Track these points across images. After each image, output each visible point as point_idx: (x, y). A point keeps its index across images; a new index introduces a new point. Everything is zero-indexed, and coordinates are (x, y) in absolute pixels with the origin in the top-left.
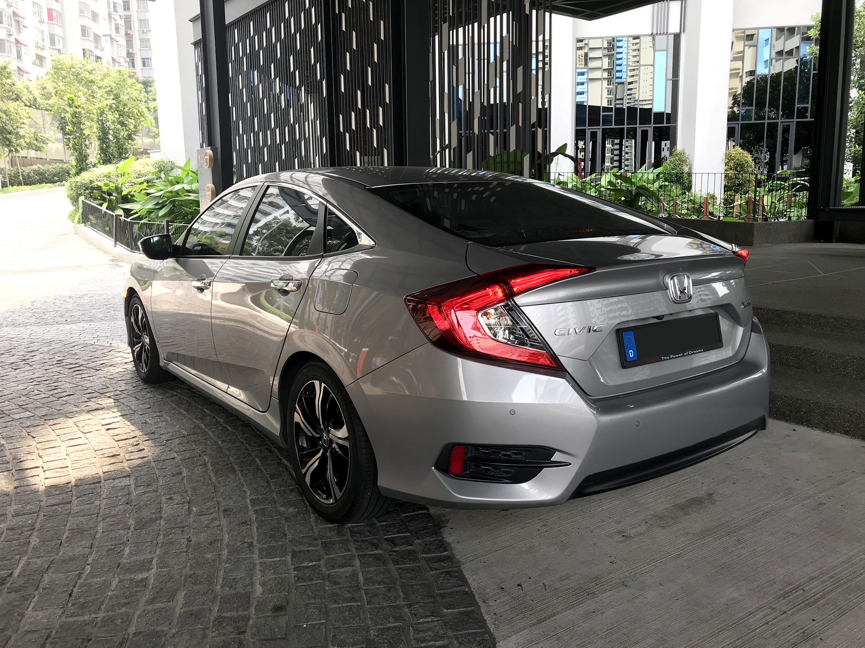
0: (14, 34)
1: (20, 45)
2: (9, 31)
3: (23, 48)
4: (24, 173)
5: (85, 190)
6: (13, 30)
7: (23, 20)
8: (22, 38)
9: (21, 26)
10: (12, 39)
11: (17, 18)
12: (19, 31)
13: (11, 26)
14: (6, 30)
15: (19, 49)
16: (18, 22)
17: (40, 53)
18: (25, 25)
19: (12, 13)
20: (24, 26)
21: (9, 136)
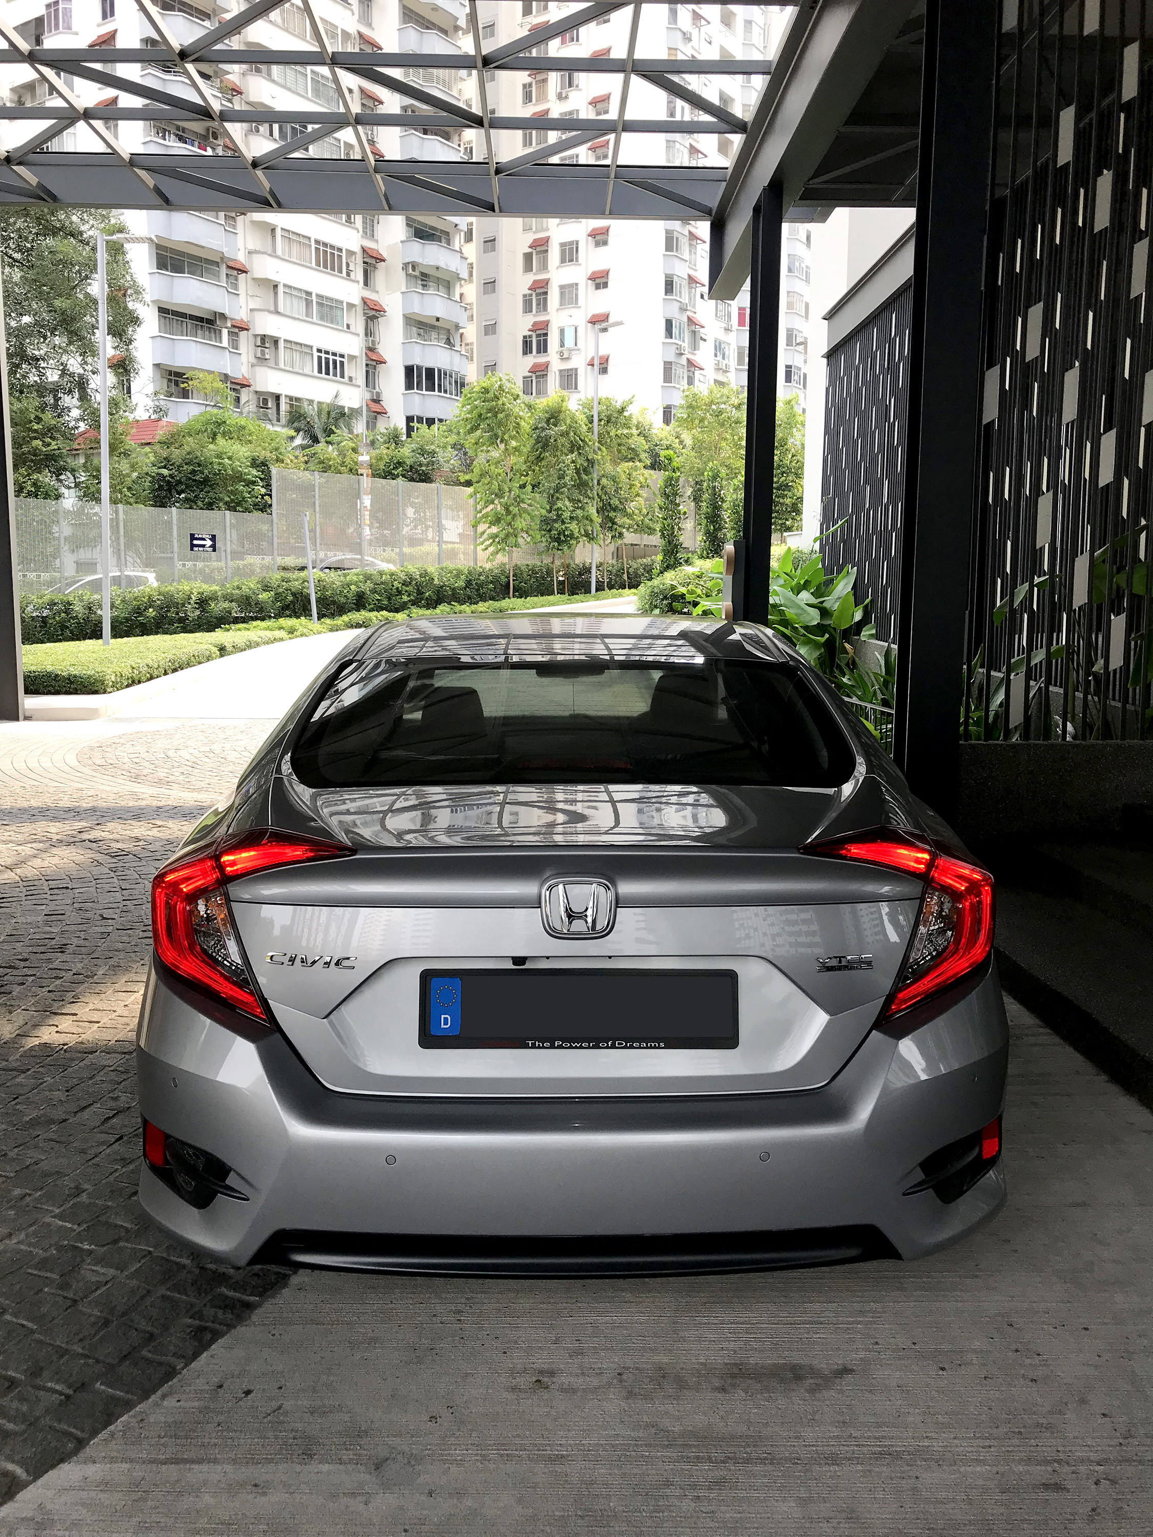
0: (686, 352)
1: (693, 369)
2: (679, 347)
3: (697, 373)
4: (631, 570)
5: (662, 600)
6: (686, 345)
7: (702, 330)
8: (698, 358)
9: (698, 338)
10: (683, 361)
11: (693, 327)
12: (695, 347)
13: (684, 341)
14: (675, 346)
15: (691, 375)
16: (694, 332)
17: (721, 378)
18: (704, 337)
19: (686, 320)
20: (701, 338)
21: (612, 514)
